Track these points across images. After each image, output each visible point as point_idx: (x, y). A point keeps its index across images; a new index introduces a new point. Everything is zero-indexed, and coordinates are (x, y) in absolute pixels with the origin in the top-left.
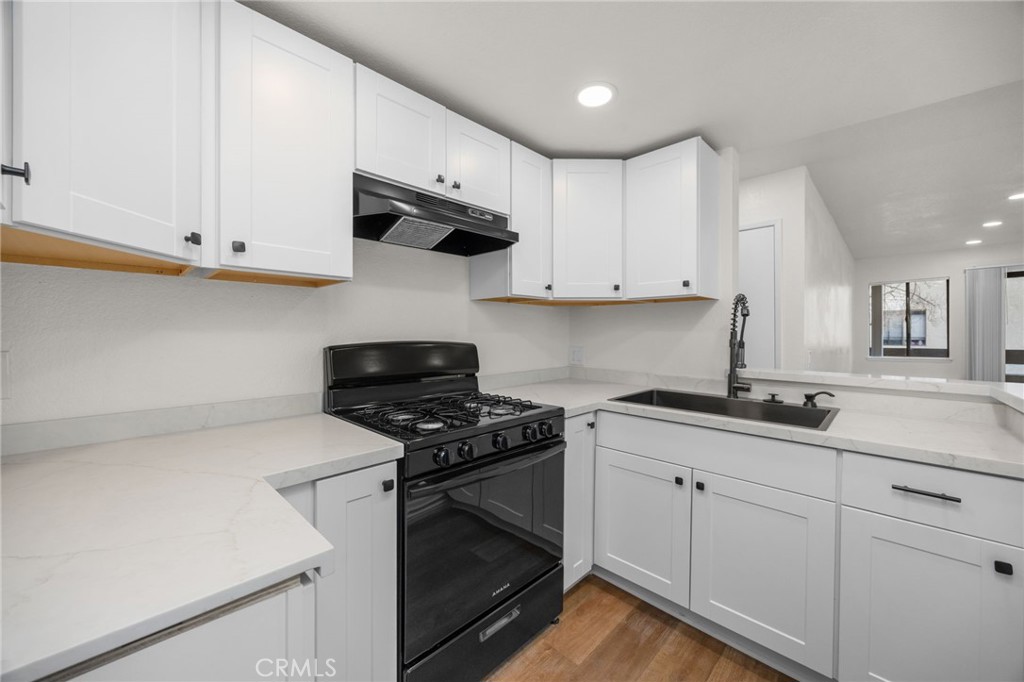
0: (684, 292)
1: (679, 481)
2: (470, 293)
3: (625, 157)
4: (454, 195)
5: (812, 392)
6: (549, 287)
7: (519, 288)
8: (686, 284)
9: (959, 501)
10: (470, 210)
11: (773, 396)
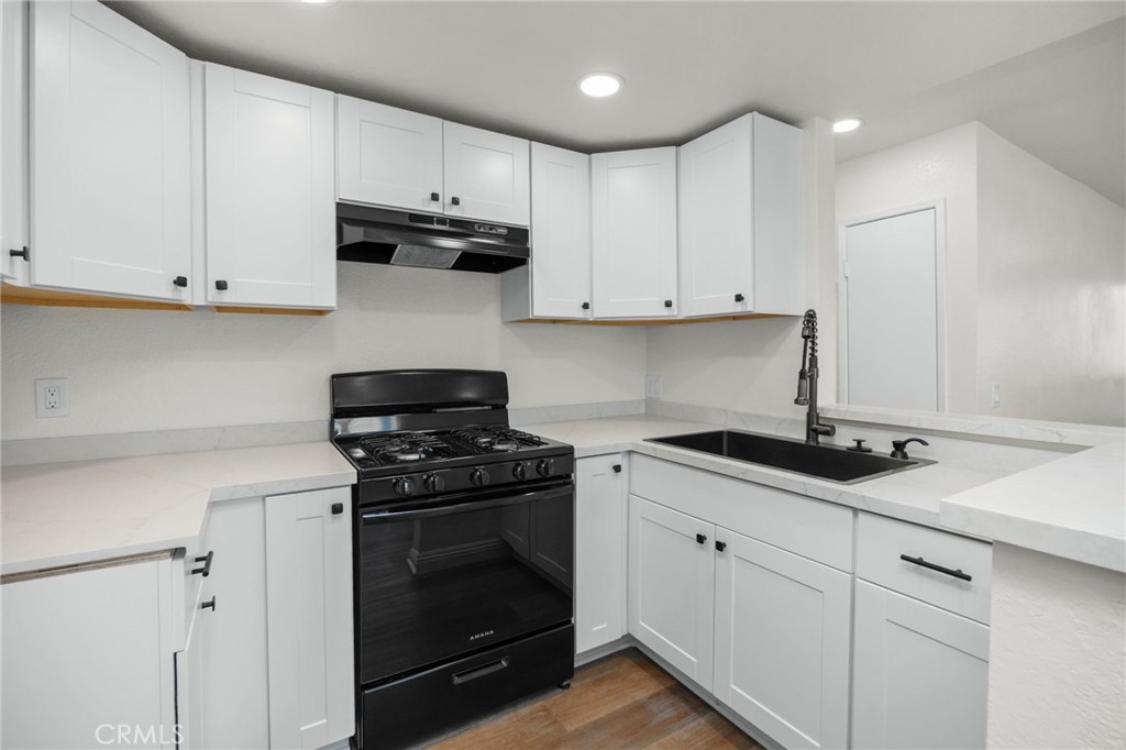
0: (738, 308)
1: (701, 539)
2: (502, 315)
3: (679, 142)
4: (454, 212)
5: (902, 437)
6: (586, 306)
7: (540, 310)
8: (739, 298)
9: (968, 578)
10: (476, 226)
11: (859, 442)
